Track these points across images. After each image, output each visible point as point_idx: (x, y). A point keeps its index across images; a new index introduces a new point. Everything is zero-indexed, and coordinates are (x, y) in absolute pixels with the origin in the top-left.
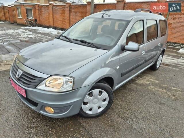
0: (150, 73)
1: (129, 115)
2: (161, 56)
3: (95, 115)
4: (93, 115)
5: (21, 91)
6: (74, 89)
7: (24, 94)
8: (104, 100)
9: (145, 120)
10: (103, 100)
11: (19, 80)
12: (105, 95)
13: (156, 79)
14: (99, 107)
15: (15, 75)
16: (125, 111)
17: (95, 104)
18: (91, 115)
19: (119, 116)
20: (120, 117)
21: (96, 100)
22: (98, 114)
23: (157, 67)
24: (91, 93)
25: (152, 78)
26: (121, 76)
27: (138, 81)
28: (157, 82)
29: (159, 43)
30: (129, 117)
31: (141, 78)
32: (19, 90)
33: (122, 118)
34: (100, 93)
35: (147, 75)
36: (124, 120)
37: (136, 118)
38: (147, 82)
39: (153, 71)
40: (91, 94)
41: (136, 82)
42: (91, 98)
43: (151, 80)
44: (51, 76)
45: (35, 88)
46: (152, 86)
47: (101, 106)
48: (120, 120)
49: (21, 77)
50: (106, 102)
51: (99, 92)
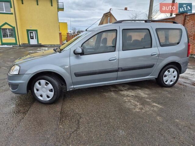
2: (171, 70)
3: (45, 102)
6: (19, 74)
12: (50, 86)
14: (48, 97)
17: (44, 92)
18: (42, 101)
21: (44, 89)
24: (40, 82)
26: (76, 76)
28: (145, 96)
42: (40, 86)
43: (142, 93)
51: (46, 83)
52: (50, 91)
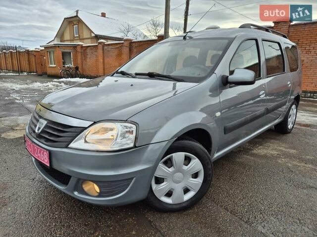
0: (277, 138)
1: (247, 207)
2: (294, 107)
3: (177, 207)
4: (174, 207)
5: (42, 155)
6: (137, 145)
7: (46, 161)
8: (195, 176)
9: (279, 217)
10: (192, 175)
11: (39, 136)
12: (196, 164)
13: (290, 148)
14: (186, 191)
15: (34, 129)
16: (236, 200)
17: (177, 182)
18: (170, 207)
19: (226, 209)
20: (228, 211)
21: (179, 175)
22: (184, 205)
23: (290, 126)
24: (170, 159)
25: (283, 145)
26: (225, 134)
27: (255, 151)
28: (293, 151)
29: (289, 82)
30: (247, 212)
31: (261, 145)
32: (39, 155)
33: (233, 213)
34: (187, 161)
35: (272, 141)
36: (237, 216)
37: (261, 213)
38: (275, 152)
39: (282, 135)
40: (169, 162)
41: (253, 152)
42: (170, 169)
43: (281, 148)
44: (95, 123)
45: (67, 147)
46: (285, 158)
47: (189, 188)
48: (228, 216)
49: (43, 131)
50: (200, 180)
51: (185, 159)
52: (192, 178)
